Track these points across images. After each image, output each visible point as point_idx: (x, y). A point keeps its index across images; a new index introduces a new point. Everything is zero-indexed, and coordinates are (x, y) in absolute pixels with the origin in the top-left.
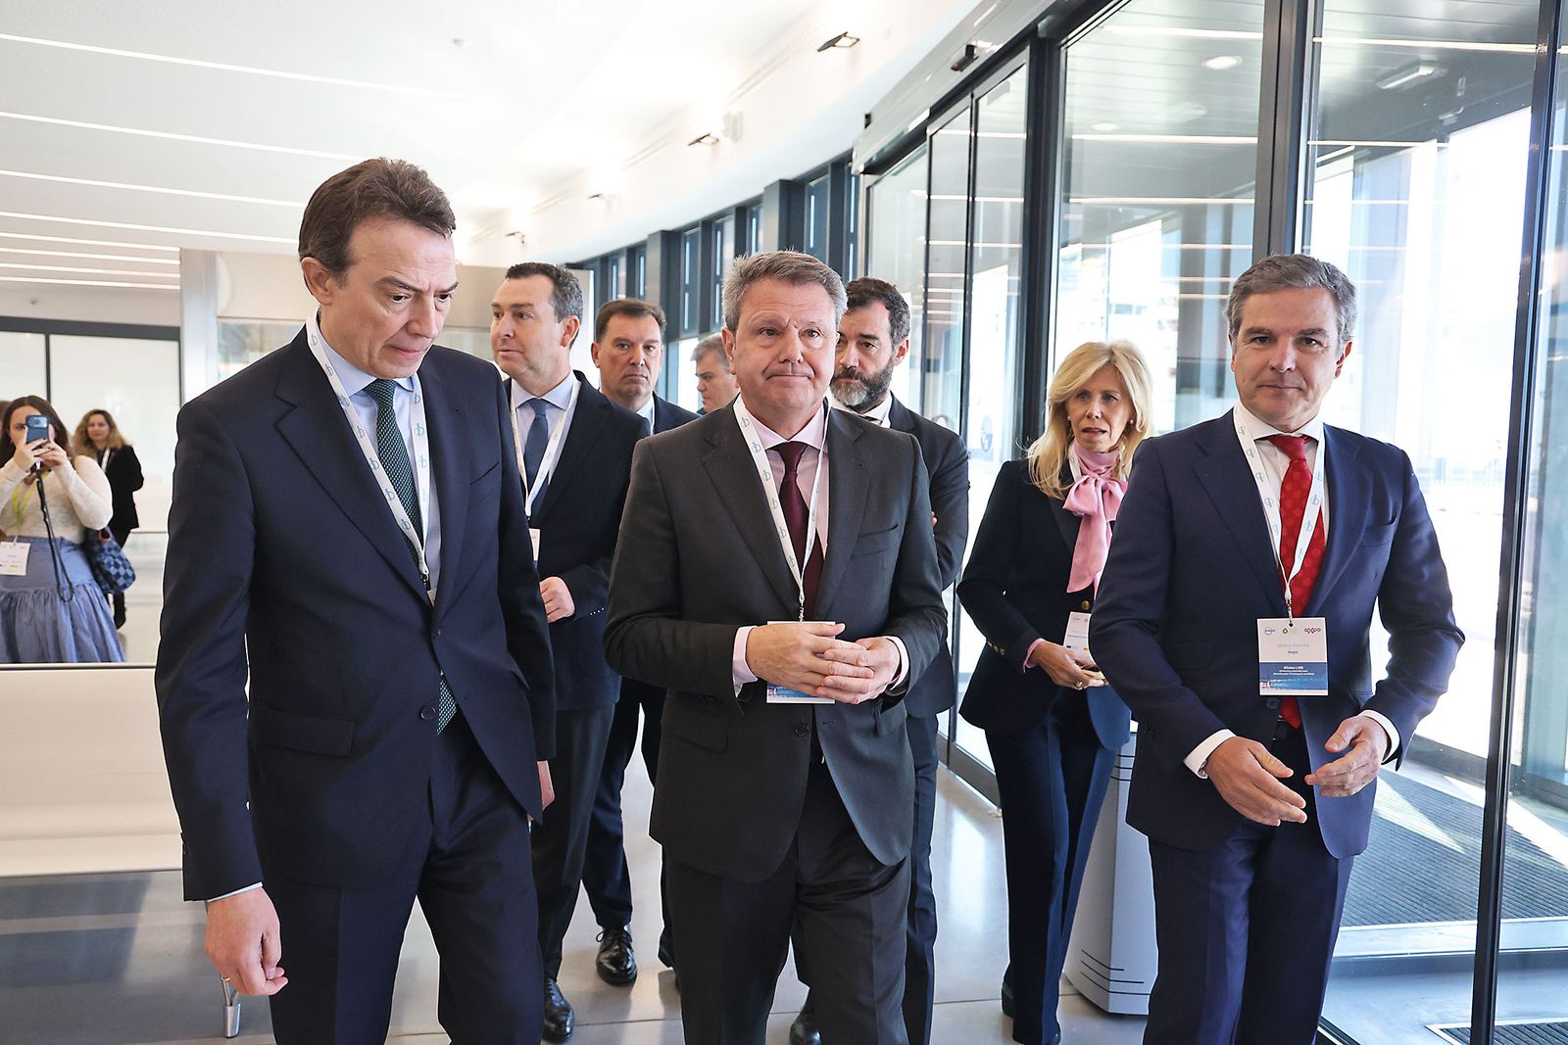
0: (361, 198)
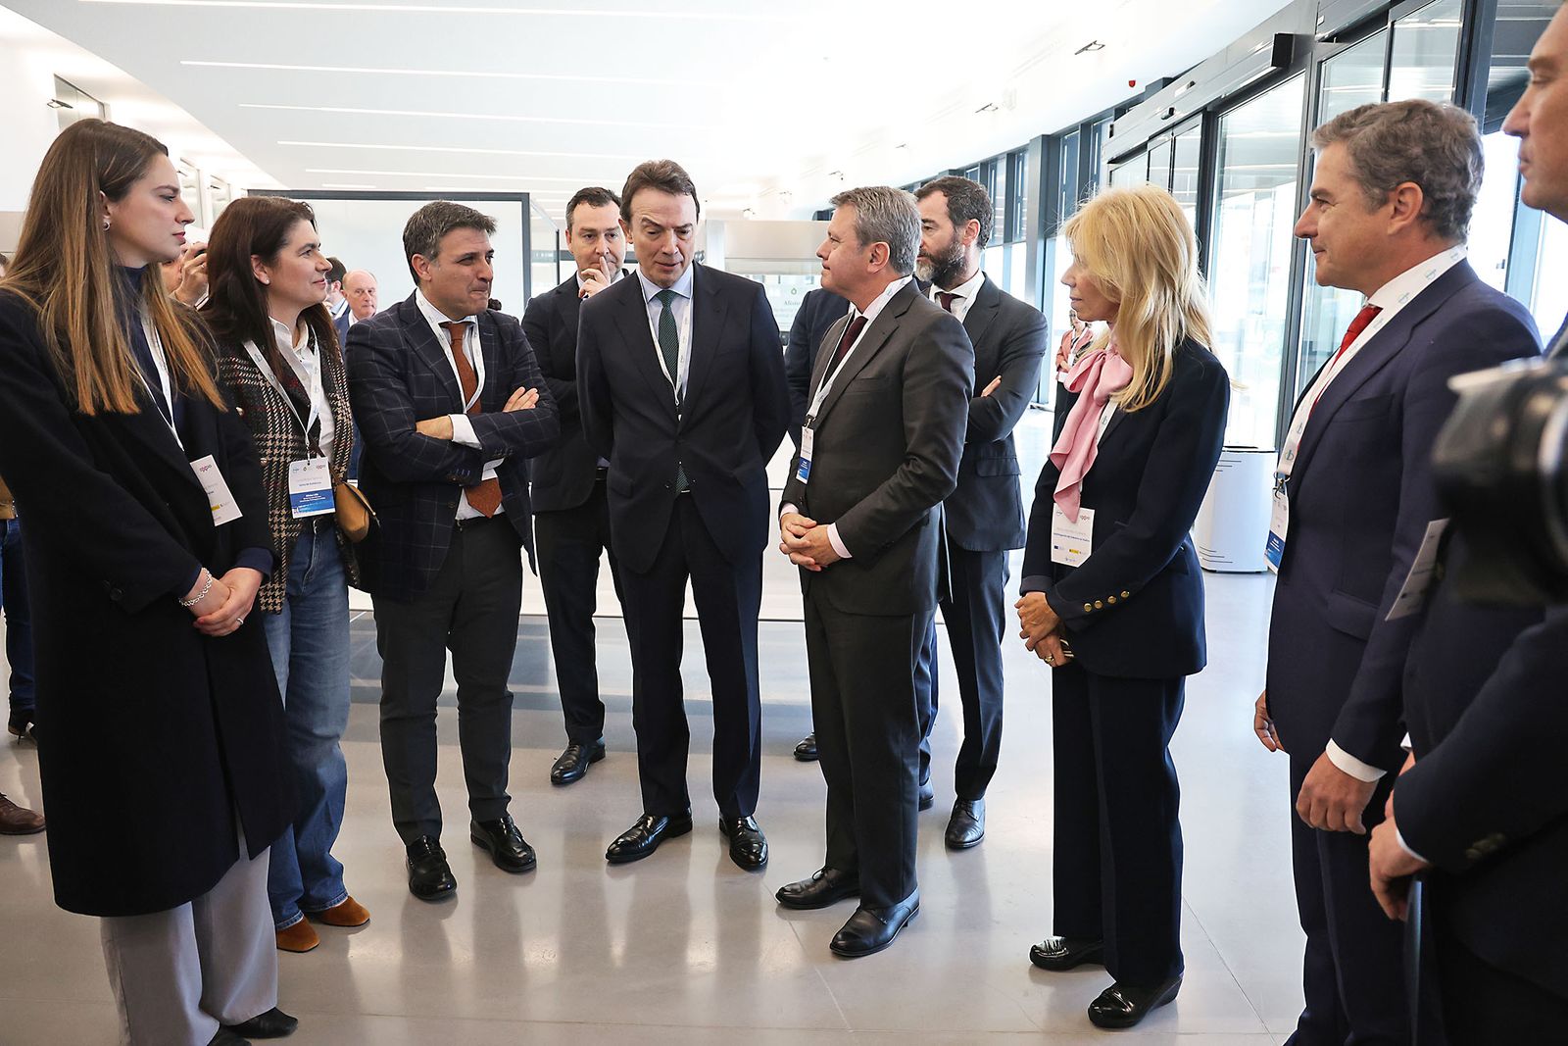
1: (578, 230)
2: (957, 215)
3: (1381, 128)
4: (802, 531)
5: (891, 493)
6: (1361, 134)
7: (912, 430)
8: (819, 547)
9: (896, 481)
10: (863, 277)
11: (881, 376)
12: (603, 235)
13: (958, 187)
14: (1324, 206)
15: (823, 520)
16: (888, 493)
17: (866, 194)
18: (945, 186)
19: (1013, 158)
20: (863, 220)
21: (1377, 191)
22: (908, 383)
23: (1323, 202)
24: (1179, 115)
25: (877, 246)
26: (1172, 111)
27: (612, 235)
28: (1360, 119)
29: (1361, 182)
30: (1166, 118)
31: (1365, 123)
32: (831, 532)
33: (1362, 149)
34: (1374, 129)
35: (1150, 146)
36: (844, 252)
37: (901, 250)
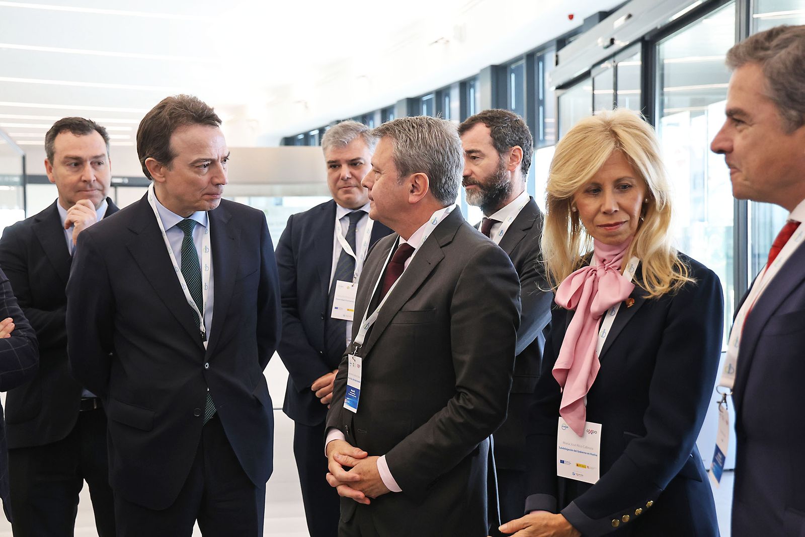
0: (171, 118)
1: (62, 159)
2: (500, 143)
3: (796, 52)
4: (351, 461)
5: (442, 427)
6: (776, 58)
7: (462, 363)
8: (369, 480)
9: (447, 416)
10: (405, 207)
11: (428, 308)
12: (89, 163)
13: (498, 118)
14: (740, 127)
15: (373, 451)
16: (439, 428)
17: (404, 125)
18: (486, 118)
19: (465, 86)
20: (401, 152)
21: (793, 113)
22: (455, 316)
23: (739, 122)
24: (619, 44)
25: (417, 176)
26: (612, 41)
27: (99, 164)
28: (775, 42)
29: (777, 104)
30: (607, 47)
31: (780, 47)
32: (381, 464)
33: (779, 73)
34: (789, 53)
35: (593, 73)
36: (384, 184)
37: (441, 180)
